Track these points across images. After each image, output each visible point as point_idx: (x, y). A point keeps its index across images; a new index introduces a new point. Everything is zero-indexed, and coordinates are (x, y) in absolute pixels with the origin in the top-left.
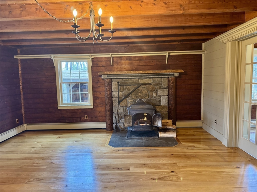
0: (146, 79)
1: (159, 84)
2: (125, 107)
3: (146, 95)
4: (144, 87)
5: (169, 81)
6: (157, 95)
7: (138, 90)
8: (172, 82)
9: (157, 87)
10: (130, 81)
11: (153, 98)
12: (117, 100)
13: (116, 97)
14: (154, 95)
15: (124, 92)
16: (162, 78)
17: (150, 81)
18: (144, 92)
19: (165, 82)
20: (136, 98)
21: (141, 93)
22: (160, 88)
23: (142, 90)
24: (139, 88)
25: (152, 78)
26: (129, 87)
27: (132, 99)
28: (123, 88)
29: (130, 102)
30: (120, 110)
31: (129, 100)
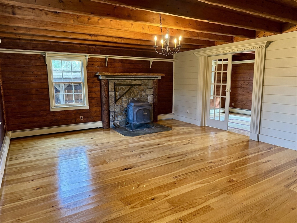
0: (137, 81)
1: (147, 85)
2: (120, 106)
3: (137, 95)
4: (135, 87)
5: (154, 83)
6: (145, 94)
7: (131, 90)
8: (156, 83)
9: (145, 87)
10: (124, 82)
11: (142, 97)
12: (114, 100)
13: (112, 97)
14: (143, 94)
15: (119, 92)
16: (148, 80)
17: (140, 82)
18: (135, 92)
19: (150, 83)
20: (129, 97)
21: (133, 92)
22: (147, 89)
23: (134, 90)
24: (131, 89)
25: (142, 80)
26: (124, 87)
27: (126, 98)
28: (119, 88)
29: (124, 101)
30: (116, 109)
31: (124, 99)
